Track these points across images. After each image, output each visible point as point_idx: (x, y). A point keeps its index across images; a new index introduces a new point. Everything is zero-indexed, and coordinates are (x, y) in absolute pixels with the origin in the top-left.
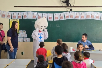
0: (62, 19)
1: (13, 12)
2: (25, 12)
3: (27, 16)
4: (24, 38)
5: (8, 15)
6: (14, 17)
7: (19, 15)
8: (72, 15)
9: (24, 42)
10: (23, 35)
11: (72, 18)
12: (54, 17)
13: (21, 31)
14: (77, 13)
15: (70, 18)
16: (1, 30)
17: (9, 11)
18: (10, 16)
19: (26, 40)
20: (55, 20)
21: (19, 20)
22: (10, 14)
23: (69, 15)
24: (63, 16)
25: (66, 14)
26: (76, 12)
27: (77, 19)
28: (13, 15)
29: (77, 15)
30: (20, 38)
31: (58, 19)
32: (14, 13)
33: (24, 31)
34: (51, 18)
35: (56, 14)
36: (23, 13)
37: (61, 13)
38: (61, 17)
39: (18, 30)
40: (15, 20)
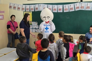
0: (72, 11)
1: (26, 5)
2: (36, 5)
3: (38, 8)
4: (36, 29)
5: (22, 8)
6: (27, 9)
7: (32, 7)
8: (82, 6)
9: (36, 33)
10: (35, 26)
11: (82, 9)
12: (64, 8)
13: (33, 22)
14: (89, 3)
15: (80, 9)
16: (14, 22)
17: (23, 4)
18: (24, 8)
19: (38, 31)
20: (64, 11)
21: (31, 12)
22: (24, 7)
23: (79, 6)
24: (73, 7)
25: (76, 5)
26: (87, 3)
27: (88, 9)
28: (26, 8)
29: (88, 6)
30: (33, 29)
31: (67, 10)
32: (28, 5)
33: (36, 22)
34: (61, 9)
35: (66, 5)
36: (35, 5)
37: (71, 5)
38: (70, 8)
39: (31, 21)
40: (28, 12)
